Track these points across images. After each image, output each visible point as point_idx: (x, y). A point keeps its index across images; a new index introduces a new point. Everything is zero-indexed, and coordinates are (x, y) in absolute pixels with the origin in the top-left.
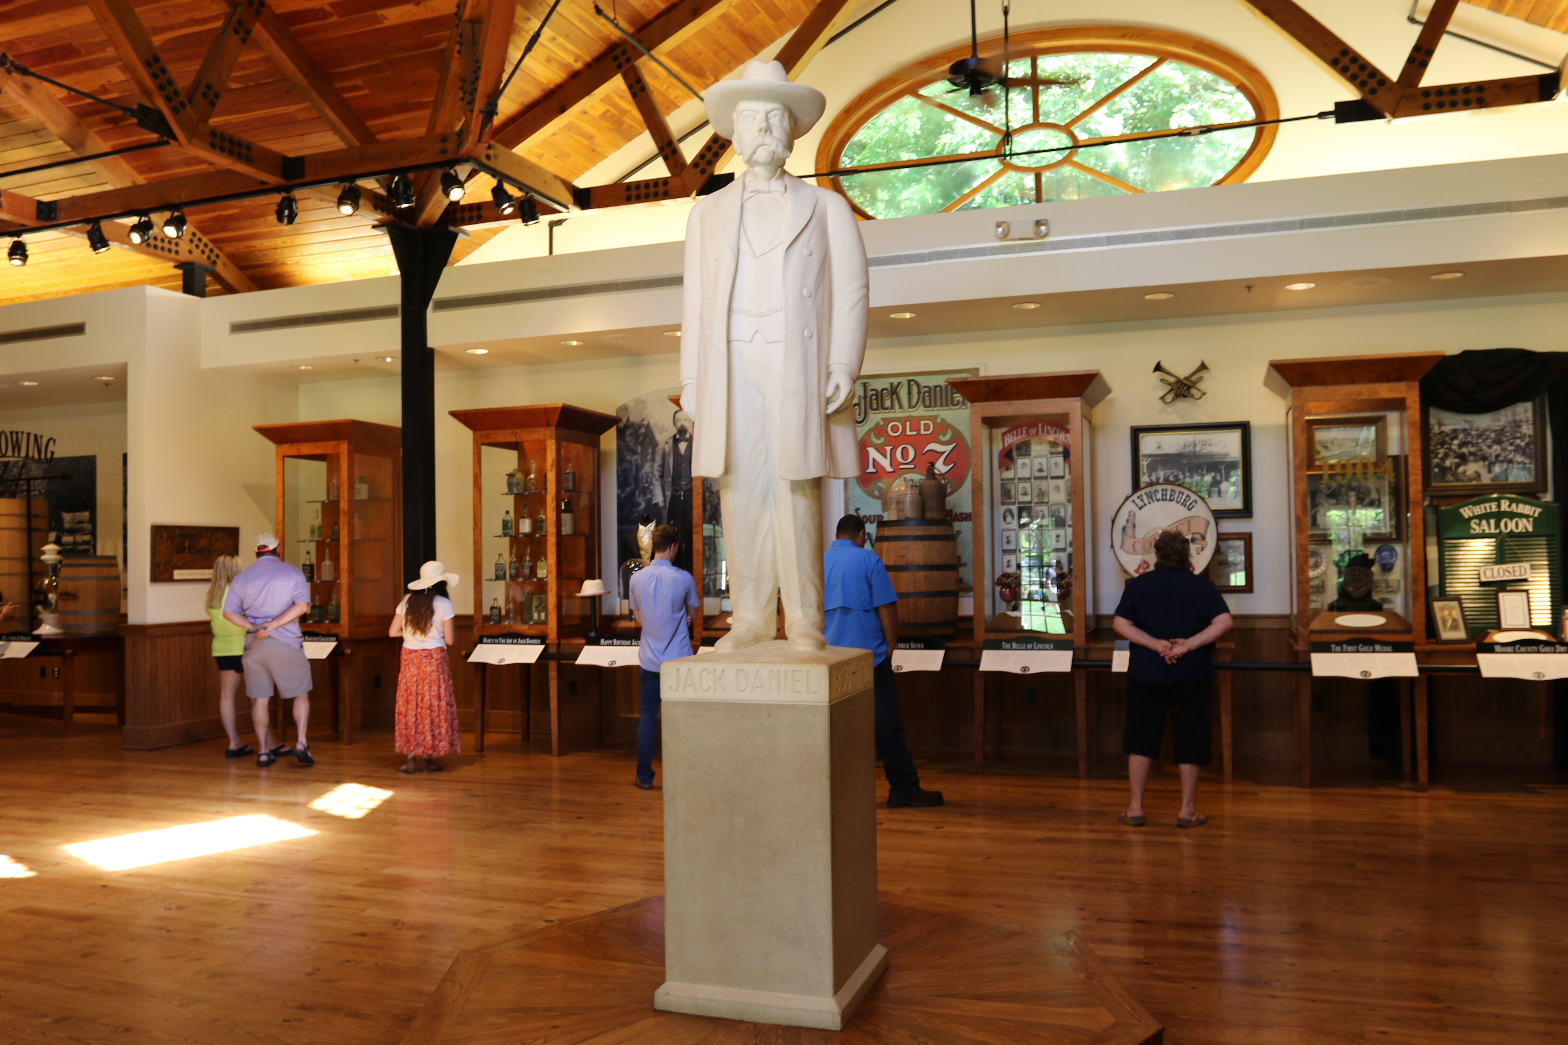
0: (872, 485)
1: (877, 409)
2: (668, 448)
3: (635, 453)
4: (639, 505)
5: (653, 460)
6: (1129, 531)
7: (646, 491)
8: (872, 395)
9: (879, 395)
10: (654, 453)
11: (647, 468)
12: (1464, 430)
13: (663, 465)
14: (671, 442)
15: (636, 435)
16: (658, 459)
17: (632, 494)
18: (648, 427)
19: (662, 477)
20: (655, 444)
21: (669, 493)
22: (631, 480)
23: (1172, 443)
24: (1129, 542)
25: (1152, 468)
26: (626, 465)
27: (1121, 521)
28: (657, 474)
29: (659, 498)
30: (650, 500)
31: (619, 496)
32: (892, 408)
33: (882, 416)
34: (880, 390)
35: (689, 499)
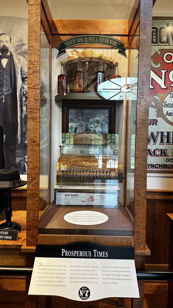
1: (156, 43)
32: (167, 42)
33: (160, 47)
34: (159, 28)
35: (9, 102)
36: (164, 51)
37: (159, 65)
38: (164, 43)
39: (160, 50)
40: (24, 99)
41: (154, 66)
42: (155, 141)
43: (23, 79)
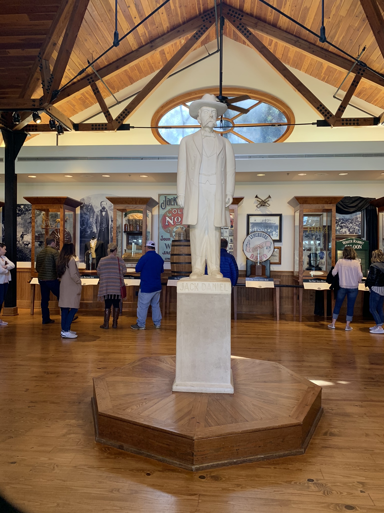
0: (167, 229)
1: (169, 205)
2: (99, 214)
3: (86, 214)
4: (88, 232)
5: (93, 217)
6: (248, 246)
7: (90, 227)
8: (168, 200)
9: (170, 201)
10: (93, 215)
11: (91, 220)
12: (342, 219)
13: (97, 219)
14: (100, 212)
15: (87, 208)
16: (95, 217)
17: (85, 228)
18: (92, 206)
19: (96, 223)
20: (94, 212)
21: (98, 229)
22: (85, 224)
23: (259, 219)
24: (248, 249)
25: (253, 227)
26: (83, 219)
27: (245, 243)
28: (94, 222)
29: (95, 230)
30: (92, 230)
31: (80, 229)
32: (174, 205)
33: (171, 207)
34: (170, 199)
35: (106, 231)
36: (172, 209)
37: (171, 214)
38: (172, 205)
39: (171, 208)
40: (112, 229)
41: (168, 215)
42: (169, 248)
43: (112, 221)
